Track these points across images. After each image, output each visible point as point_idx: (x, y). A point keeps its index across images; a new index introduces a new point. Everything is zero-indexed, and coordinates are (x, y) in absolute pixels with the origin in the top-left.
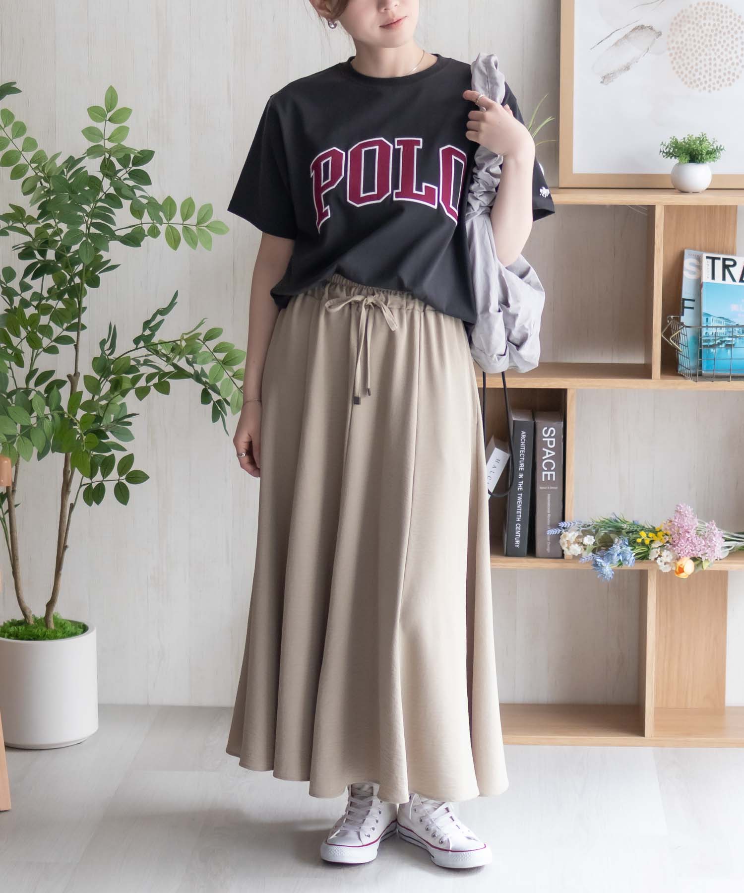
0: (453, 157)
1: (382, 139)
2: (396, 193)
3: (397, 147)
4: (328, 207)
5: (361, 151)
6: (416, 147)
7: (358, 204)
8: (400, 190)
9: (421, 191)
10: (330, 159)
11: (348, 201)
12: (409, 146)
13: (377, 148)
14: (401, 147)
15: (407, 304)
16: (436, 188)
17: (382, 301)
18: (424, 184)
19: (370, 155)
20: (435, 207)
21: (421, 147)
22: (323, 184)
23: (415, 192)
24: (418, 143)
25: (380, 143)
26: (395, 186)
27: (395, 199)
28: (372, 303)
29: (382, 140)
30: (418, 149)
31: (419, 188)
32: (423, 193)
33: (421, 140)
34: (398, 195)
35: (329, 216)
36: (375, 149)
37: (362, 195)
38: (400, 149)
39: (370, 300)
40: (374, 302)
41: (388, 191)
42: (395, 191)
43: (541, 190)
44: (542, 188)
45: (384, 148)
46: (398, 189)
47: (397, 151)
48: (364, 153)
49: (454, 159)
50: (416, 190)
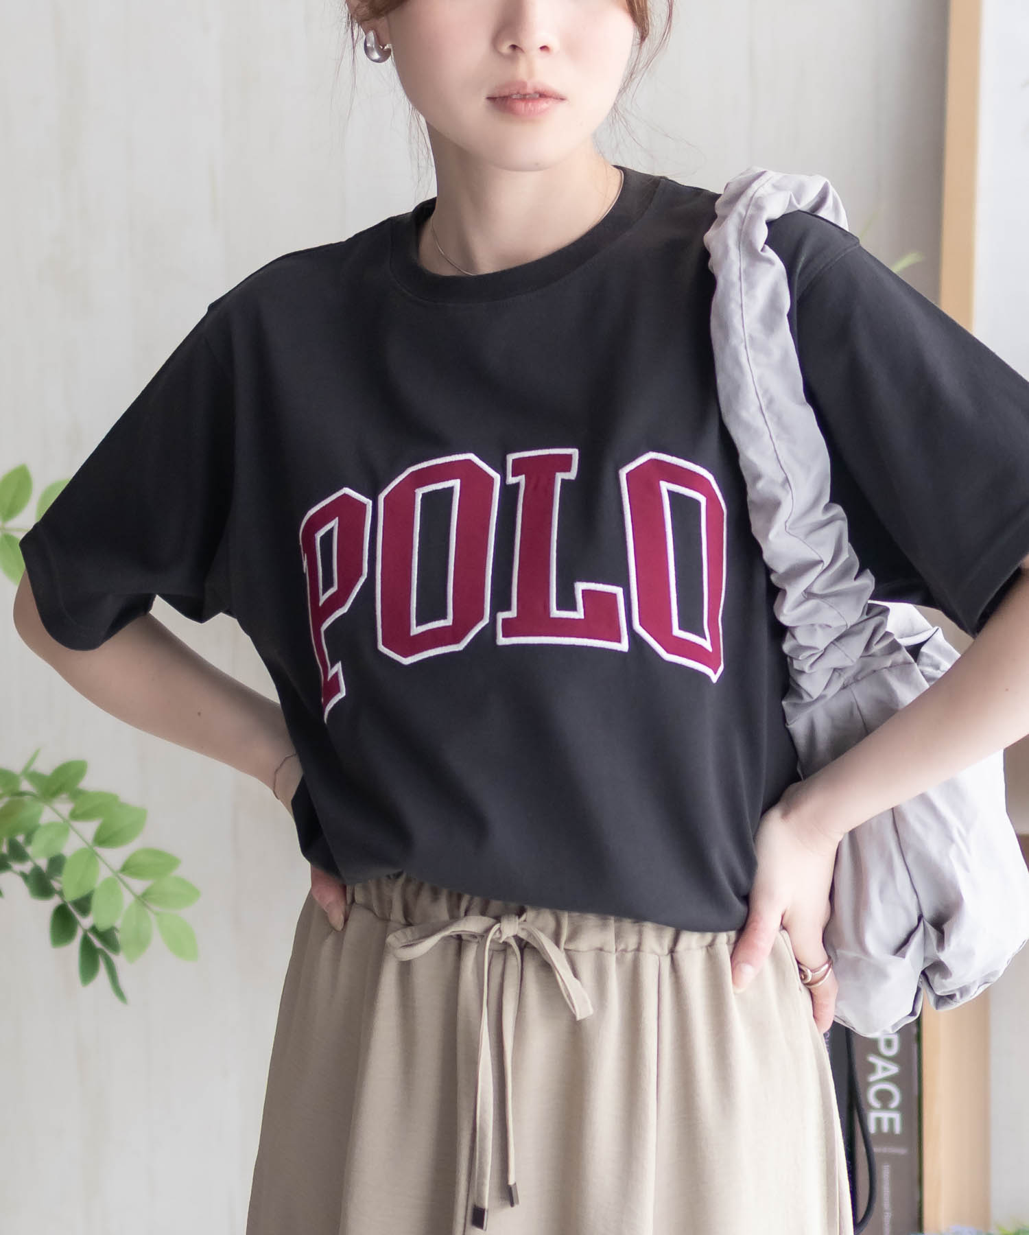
0: (665, 486)
1: (471, 456)
2: (505, 621)
3: (511, 480)
4: (338, 667)
5: (414, 495)
6: (560, 476)
7: (405, 656)
8: (512, 614)
9: (574, 609)
10: (334, 524)
11: (382, 648)
12: (540, 473)
13: (456, 484)
14: (521, 479)
15: (618, 936)
16: (618, 591)
17: (542, 930)
18: (580, 587)
19: (437, 505)
20: (624, 646)
21: (572, 475)
22: (323, 598)
23: (555, 613)
24: (565, 463)
25: (466, 472)
26: (501, 602)
27: (502, 641)
28: (516, 938)
29: (469, 461)
30: (564, 481)
31: (567, 601)
32: (579, 614)
33: (574, 452)
34: (511, 628)
35: (342, 694)
36: (451, 490)
37: (416, 630)
38: (517, 485)
39: (510, 929)
40: (523, 935)
41: (481, 617)
42: (502, 616)
45: (476, 484)
46: (508, 608)
47: (509, 493)
48: (422, 500)
49: (670, 493)
50: (558, 609)
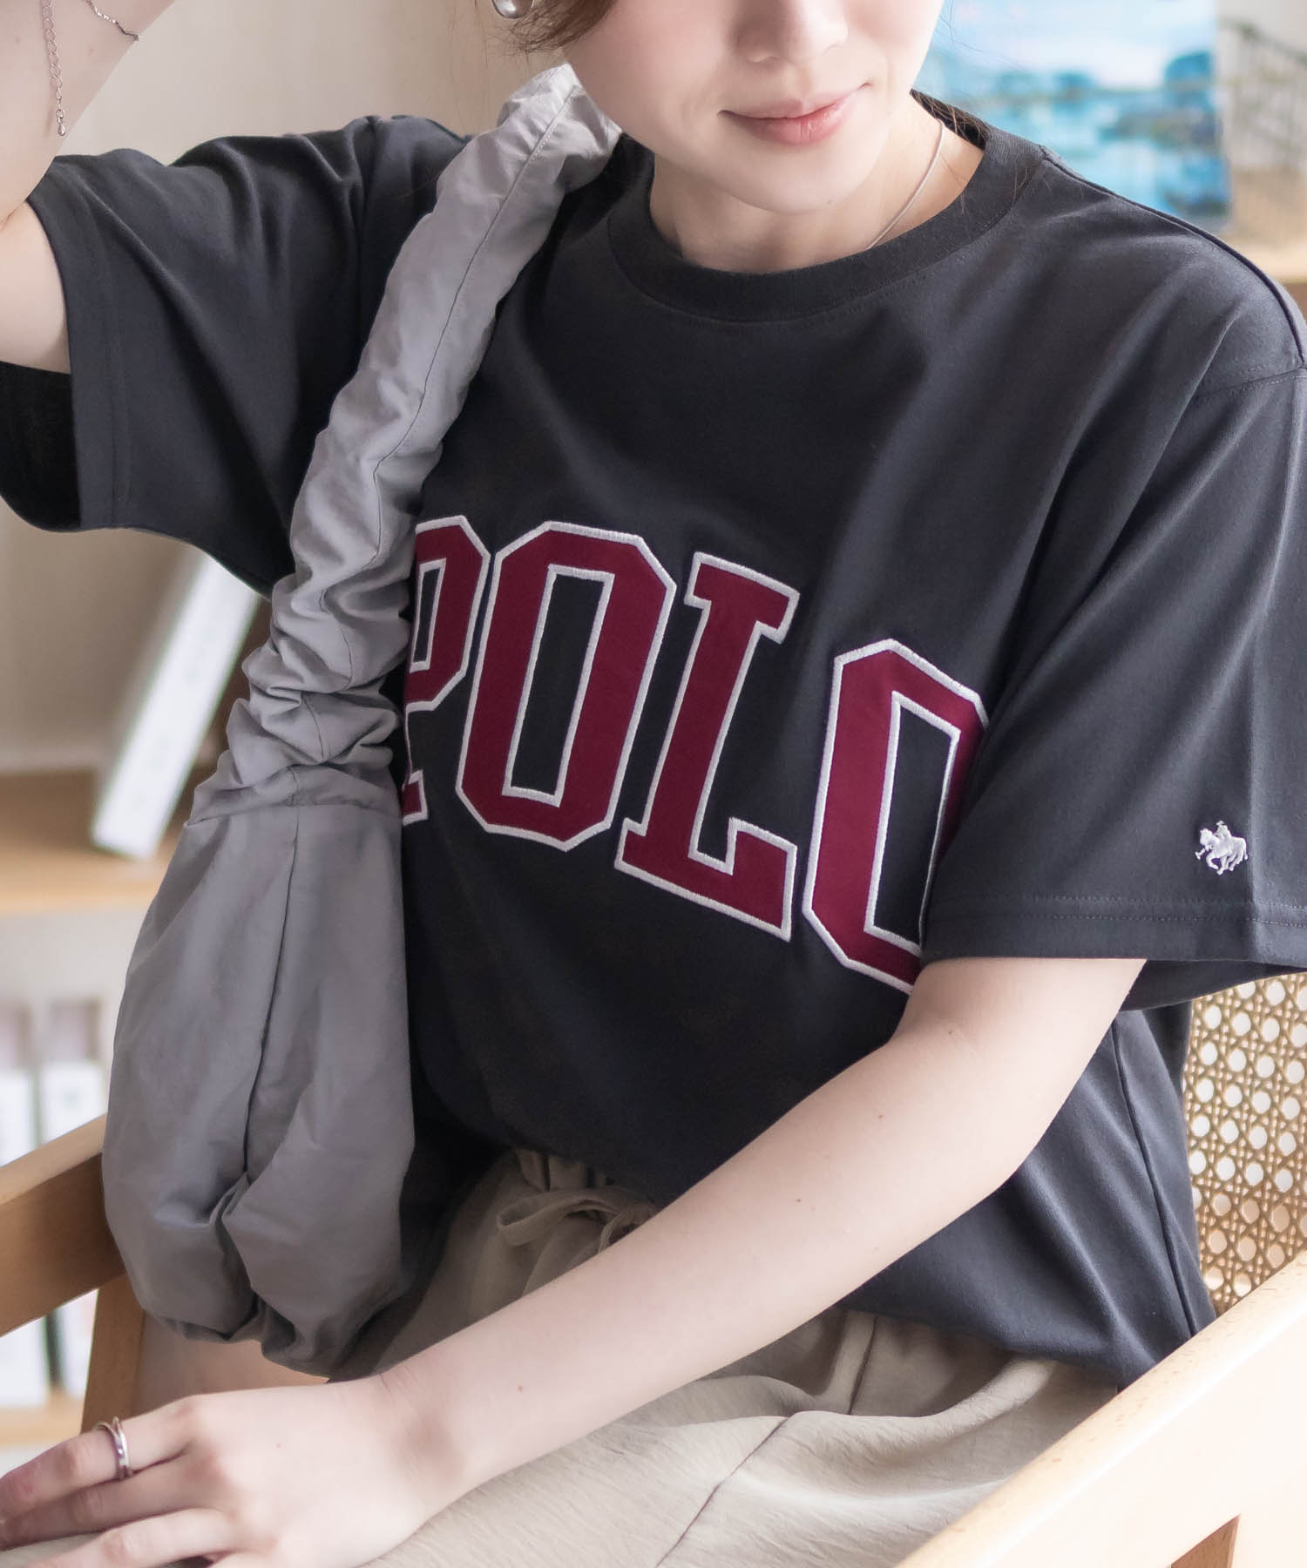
0: (899, 700)
1: (639, 542)
2: (631, 835)
3: (692, 599)
4: (419, 777)
8: (642, 828)
10: (442, 564)
11: (461, 793)
12: (735, 610)
13: (609, 577)
14: (708, 605)
16: (791, 849)
23: (695, 854)
24: (772, 608)
25: (627, 564)
26: (630, 807)
27: (621, 865)
30: (763, 639)
31: (714, 843)
32: (727, 866)
33: (792, 596)
34: (635, 850)
36: (598, 586)
37: (510, 790)
38: (698, 615)
42: (627, 827)
43: (1206, 836)
44: (1214, 829)
45: (638, 589)
46: (639, 818)
47: (684, 617)
48: (556, 584)
49: (905, 713)
50: (701, 849)
